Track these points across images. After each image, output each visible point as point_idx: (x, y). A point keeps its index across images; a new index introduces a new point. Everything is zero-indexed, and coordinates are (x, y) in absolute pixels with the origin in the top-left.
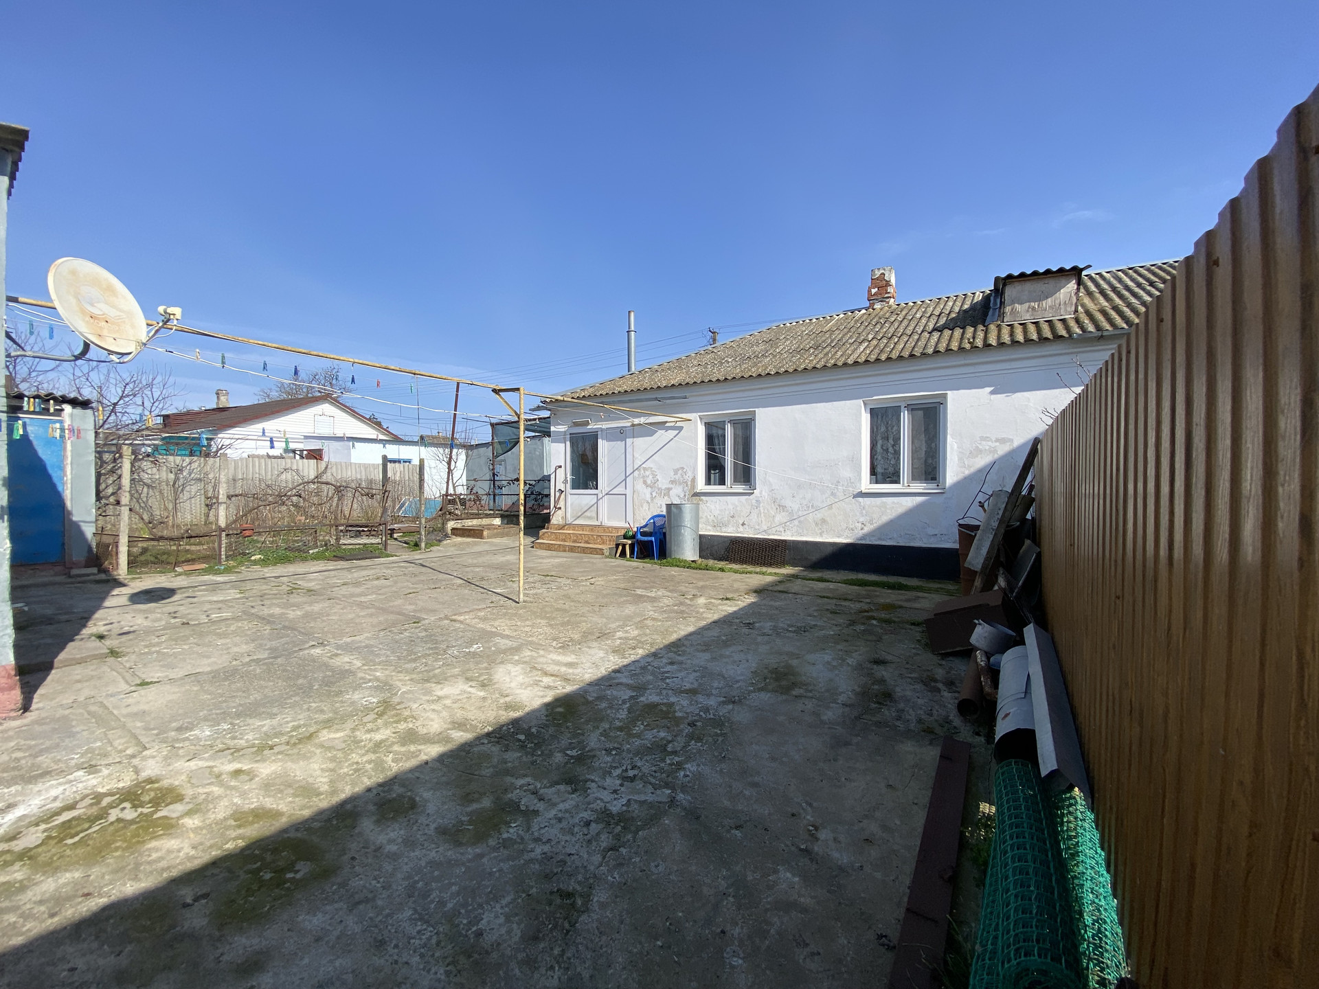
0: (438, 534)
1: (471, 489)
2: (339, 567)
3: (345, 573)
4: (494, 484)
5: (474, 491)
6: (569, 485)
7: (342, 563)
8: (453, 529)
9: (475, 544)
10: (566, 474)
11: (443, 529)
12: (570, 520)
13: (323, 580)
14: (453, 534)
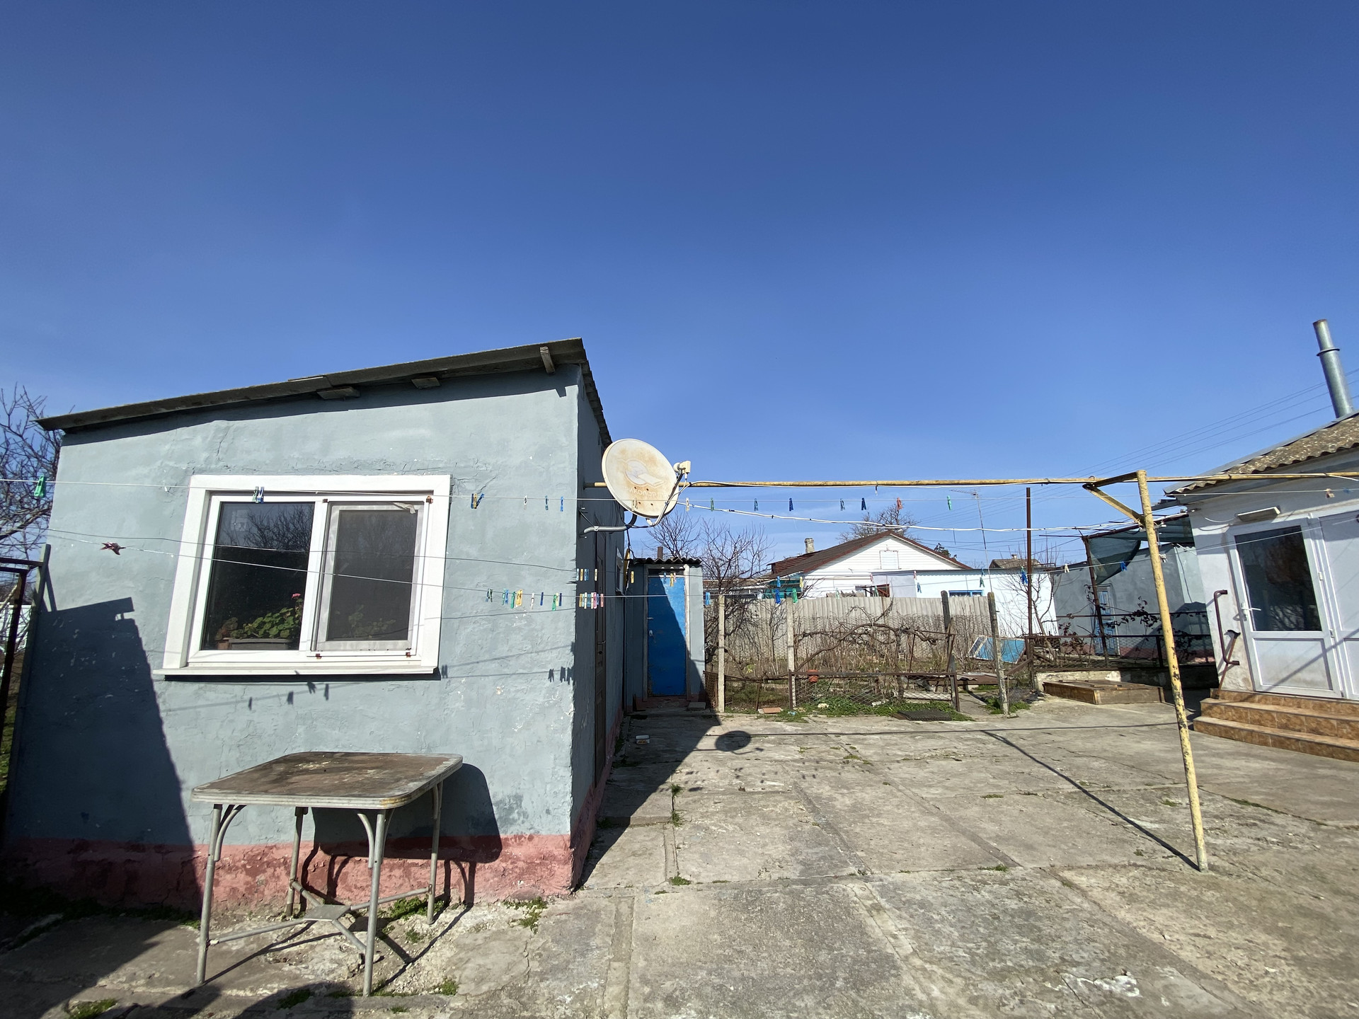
0: (1025, 692)
1: (1065, 629)
2: (902, 729)
3: (907, 739)
4: (1100, 623)
5: (1070, 631)
6: (1249, 623)
7: (906, 722)
8: (1045, 685)
9: (1085, 712)
10: (1239, 605)
11: (1031, 683)
12: (1262, 684)
13: (883, 748)
14: (1046, 691)
